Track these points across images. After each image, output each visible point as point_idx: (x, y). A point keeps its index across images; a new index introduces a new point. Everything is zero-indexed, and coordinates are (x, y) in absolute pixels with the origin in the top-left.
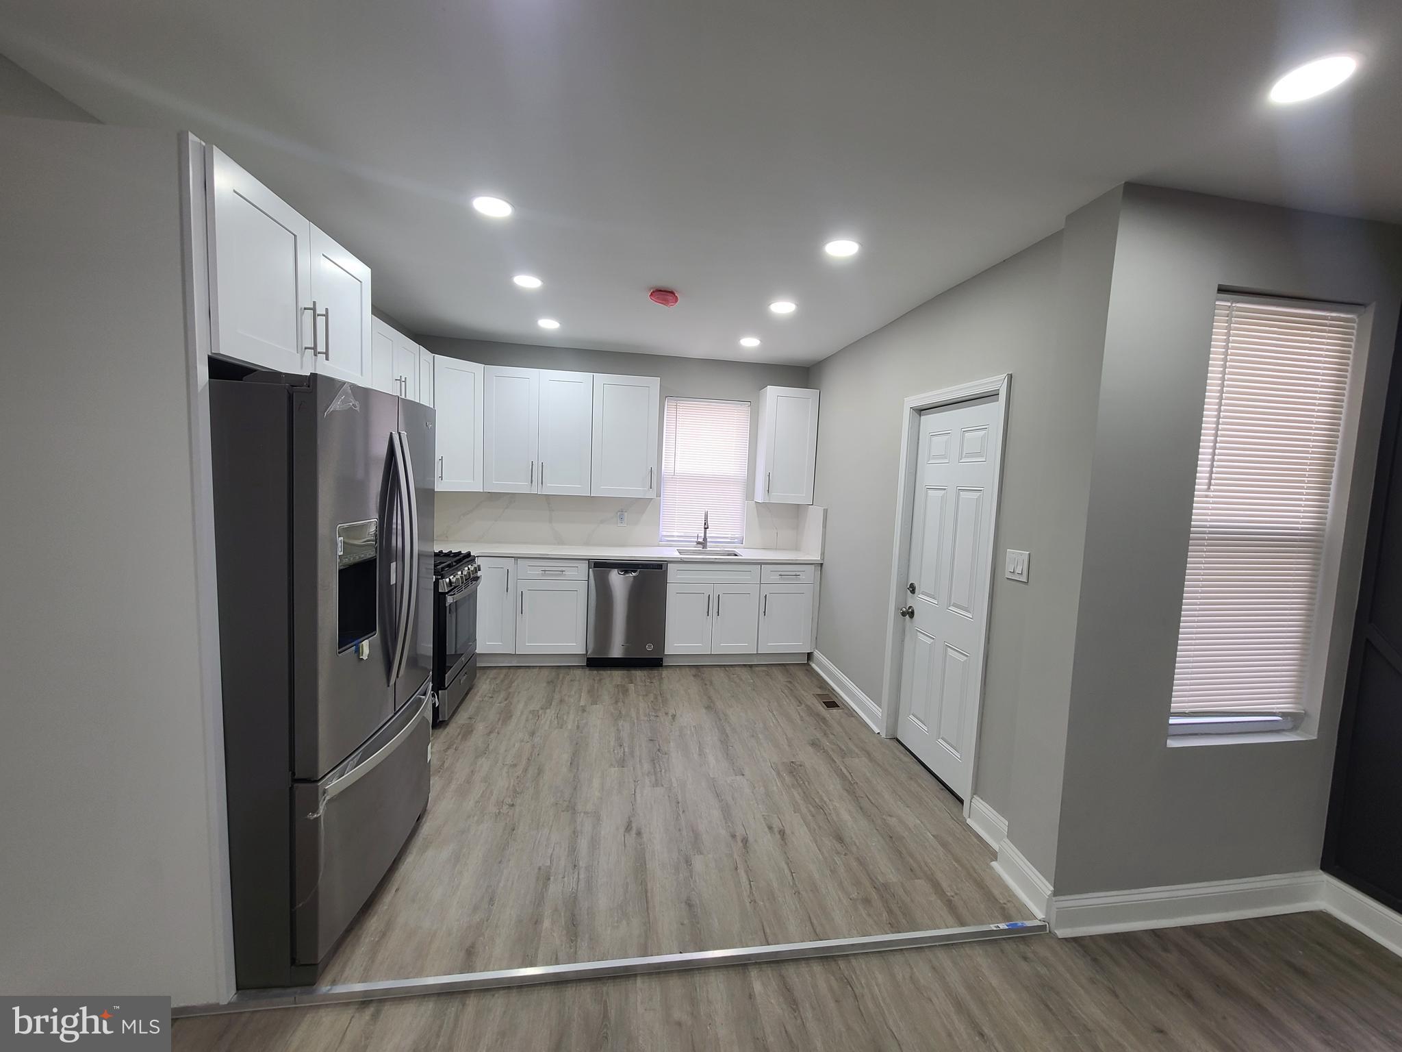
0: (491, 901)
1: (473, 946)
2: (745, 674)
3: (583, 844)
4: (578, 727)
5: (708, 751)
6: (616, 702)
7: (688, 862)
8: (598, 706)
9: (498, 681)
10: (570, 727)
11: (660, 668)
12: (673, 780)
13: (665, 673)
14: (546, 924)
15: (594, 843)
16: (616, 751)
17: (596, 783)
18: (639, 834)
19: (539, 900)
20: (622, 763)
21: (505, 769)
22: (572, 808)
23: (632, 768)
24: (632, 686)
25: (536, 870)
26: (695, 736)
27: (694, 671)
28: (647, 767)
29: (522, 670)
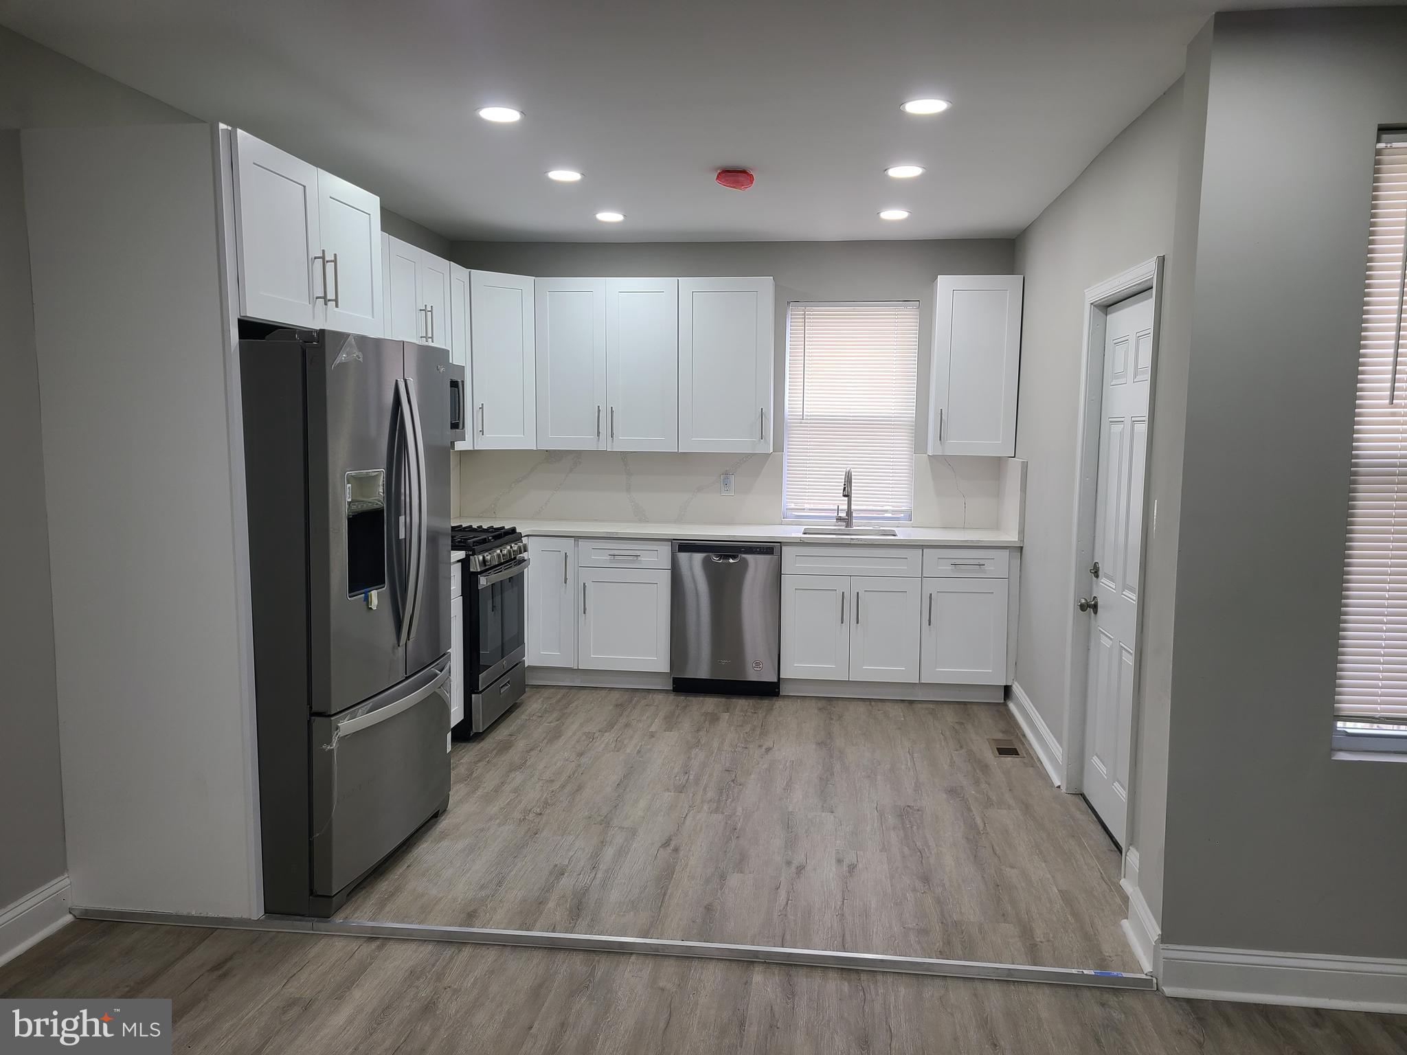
0: (500, 884)
1: (475, 911)
2: (896, 711)
3: (609, 852)
4: (639, 752)
5: (797, 787)
6: (698, 731)
7: (723, 877)
8: (672, 733)
9: (554, 701)
10: (628, 751)
11: (775, 698)
12: (740, 809)
13: (778, 704)
14: (551, 905)
15: (622, 852)
16: (678, 778)
17: (643, 804)
18: (676, 850)
19: (548, 889)
20: (681, 789)
21: (541, 783)
22: (606, 823)
23: (691, 795)
24: (726, 716)
25: (551, 867)
26: (788, 770)
27: (821, 704)
28: (710, 794)
29: (585, 691)
